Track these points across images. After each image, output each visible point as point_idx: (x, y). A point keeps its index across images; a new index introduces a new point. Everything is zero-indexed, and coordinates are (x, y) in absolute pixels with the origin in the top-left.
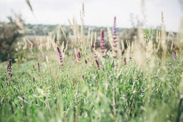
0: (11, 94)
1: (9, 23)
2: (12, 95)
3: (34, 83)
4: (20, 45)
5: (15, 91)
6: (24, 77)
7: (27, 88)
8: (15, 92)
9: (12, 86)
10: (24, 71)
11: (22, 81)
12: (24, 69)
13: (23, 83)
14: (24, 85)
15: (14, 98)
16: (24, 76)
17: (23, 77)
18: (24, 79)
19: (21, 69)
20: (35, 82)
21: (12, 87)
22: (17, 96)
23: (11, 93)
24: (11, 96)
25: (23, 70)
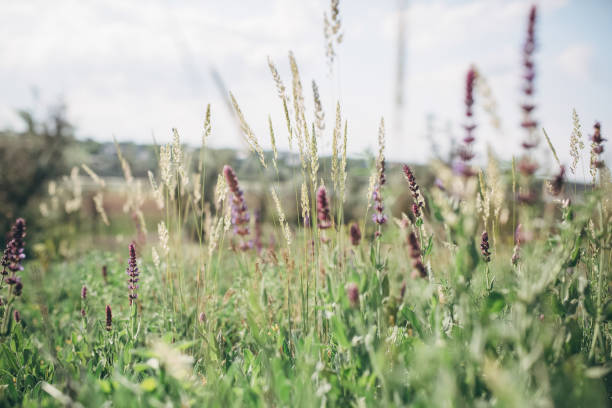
0: (9, 373)
1: (23, 136)
2: (14, 379)
3: (109, 330)
4: (56, 194)
5: (30, 361)
6: (66, 309)
7: (77, 349)
8: (27, 367)
9: (15, 338)
10: (67, 289)
11: (58, 323)
12: (68, 281)
13: (60, 332)
14: (64, 340)
15: (22, 390)
16: (66, 306)
17: (61, 312)
18: (65, 318)
19: (54, 282)
20: (113, 327)
21: (17, 345)
22: (34, 381)
23: (13, 371)
24: (10, 382)
25: (65, 285)
